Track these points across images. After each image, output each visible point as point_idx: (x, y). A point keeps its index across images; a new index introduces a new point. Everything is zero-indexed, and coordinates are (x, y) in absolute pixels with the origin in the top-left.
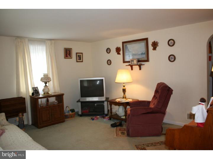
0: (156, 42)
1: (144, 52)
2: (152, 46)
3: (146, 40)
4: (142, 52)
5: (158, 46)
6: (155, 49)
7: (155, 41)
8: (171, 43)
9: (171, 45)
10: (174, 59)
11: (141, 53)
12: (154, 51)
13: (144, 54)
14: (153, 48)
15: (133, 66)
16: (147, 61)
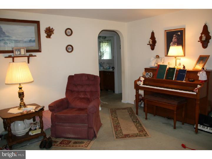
0: (51, 28)
1: (33, 39)
2: (45, 32)
3: (38, 23)
4: (31, 39)
5: (53, 34)
6: (49, 36)
7: (49, 27)
8: (69, 32)
9: (69, 34)
10: (71, 49)
11: (29, 39)
12: (49, 39)
13: (34, 41)
14: (46, 35)
15: (15, 58)
16: (39, 51)
